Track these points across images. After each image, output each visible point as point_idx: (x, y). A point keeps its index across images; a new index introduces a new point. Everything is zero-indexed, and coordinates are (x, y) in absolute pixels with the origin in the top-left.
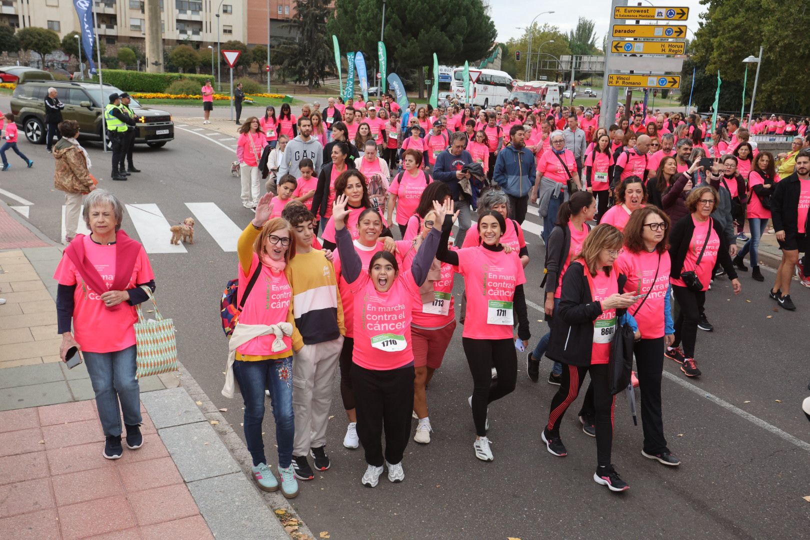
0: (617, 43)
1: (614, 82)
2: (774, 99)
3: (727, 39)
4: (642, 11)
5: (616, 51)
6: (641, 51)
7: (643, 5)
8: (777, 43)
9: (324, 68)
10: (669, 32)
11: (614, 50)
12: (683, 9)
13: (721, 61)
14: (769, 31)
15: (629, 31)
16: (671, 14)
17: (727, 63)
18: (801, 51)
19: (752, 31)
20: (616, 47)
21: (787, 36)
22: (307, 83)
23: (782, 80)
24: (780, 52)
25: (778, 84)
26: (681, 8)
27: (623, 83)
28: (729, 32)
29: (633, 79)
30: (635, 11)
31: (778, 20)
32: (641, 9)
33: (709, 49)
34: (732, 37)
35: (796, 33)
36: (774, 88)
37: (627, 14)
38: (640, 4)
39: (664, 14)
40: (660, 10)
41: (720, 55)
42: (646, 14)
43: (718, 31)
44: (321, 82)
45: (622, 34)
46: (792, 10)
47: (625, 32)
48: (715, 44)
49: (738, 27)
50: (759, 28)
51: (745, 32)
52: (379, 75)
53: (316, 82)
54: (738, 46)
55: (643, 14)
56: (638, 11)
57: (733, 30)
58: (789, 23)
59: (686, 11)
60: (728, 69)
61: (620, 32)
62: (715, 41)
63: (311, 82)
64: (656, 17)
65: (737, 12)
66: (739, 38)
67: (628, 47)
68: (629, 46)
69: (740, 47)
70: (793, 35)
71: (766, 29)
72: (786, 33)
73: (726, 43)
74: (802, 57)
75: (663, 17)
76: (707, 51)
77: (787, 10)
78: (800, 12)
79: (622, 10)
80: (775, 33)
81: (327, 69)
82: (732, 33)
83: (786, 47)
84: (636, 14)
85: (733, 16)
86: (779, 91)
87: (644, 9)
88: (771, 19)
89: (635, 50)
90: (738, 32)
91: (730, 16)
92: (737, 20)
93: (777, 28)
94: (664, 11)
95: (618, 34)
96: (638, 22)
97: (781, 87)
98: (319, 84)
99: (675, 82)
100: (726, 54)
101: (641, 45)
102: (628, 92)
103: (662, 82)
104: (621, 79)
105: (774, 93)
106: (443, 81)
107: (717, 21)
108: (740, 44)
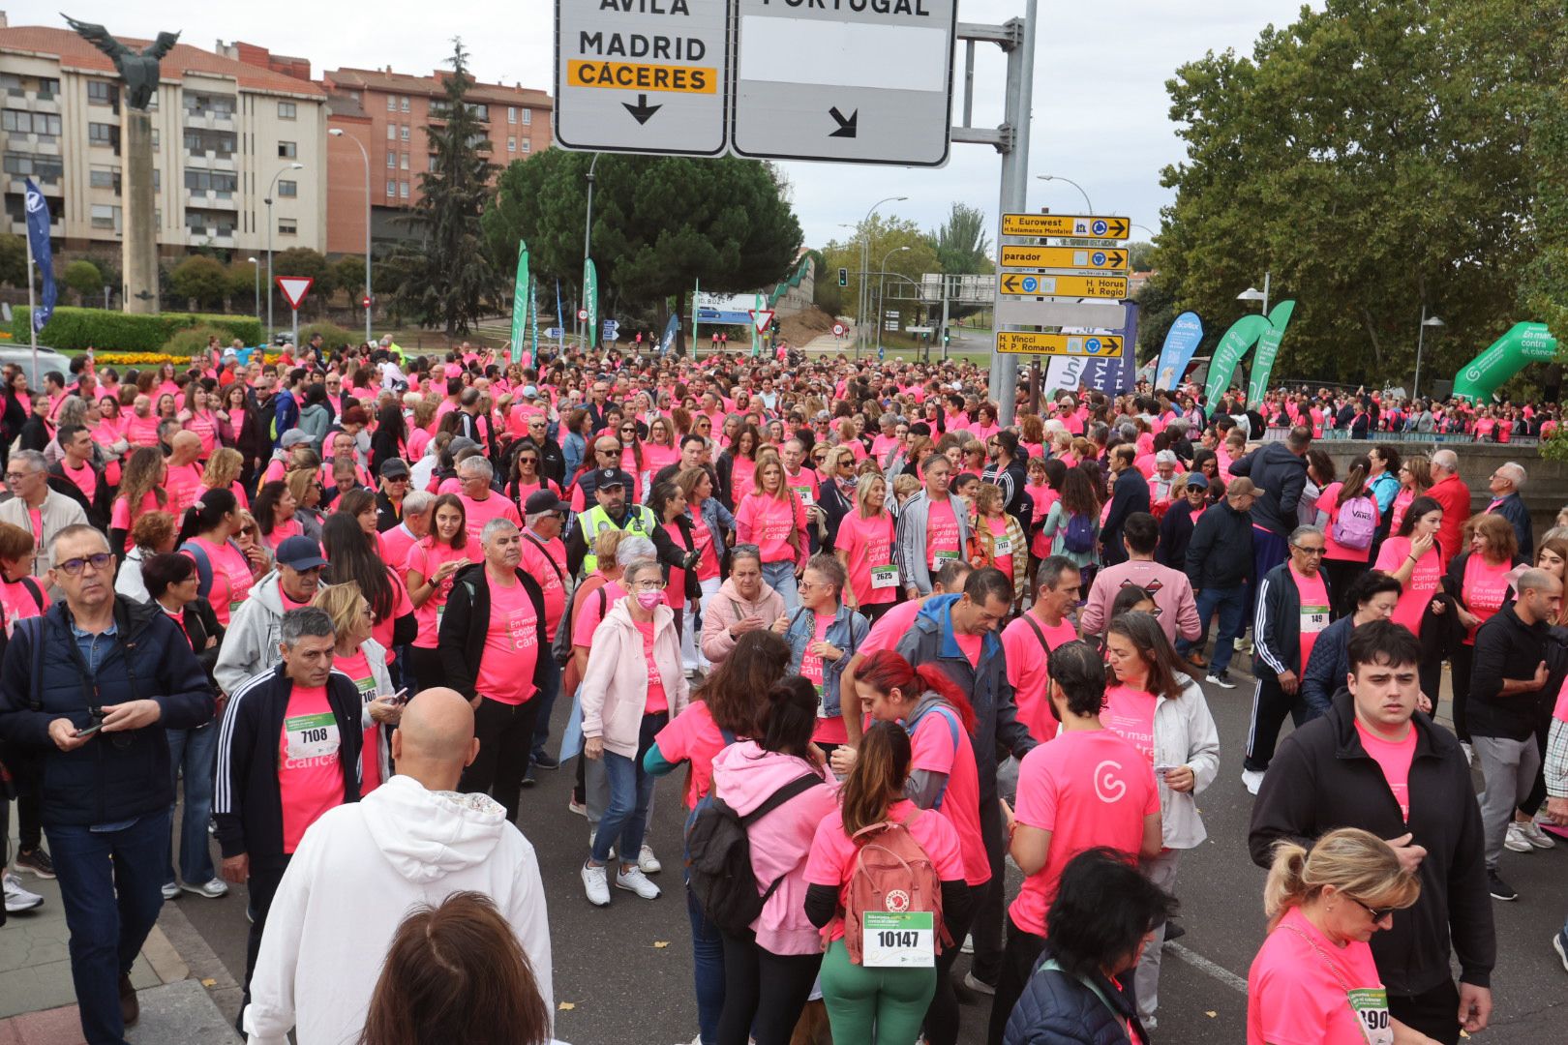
0: (1008, 277)
1: (1008, 345)
2: (1298, 358)
3: (1210, 254)
4: (1050, 223)
5: (1007, 290)
6: (1052, 291)
7: (1051, 212)
8: (1295, 263)
9: (477, 300)
10: (1099, 259)
11: (1005, 289)
12: (1122, 222)
13: (1202, 292)
14: (1278, 245)
15: (1029, 257)
16: (1100, 228)
17: (1212, 296)
18: (1337, 277)
19: (1252, 241)
20: (1008, 284)
21: (1310, 253)
22: (443, 327)
23: (1308, 325)
24: (1302, 278)
25: (1302, 332)
26: (1117, 219)
27: (1024, 347)
28: (1213, 241)
29: (1041, 340)
30: (1037, 223)
31: (1293, 225)
32: (1047, 219)
33: (1181, 267)
34: (1218, 251)
35: (1326, 247)
36: (1296, 341)
37: (1024, 227)
38: (1046, 210)
39: (1088, 229)
40: (1081, 221)
41: (1201, 280)
42: (1057, 227)
43: (1194, 239)
44: (471, 325)
45: (1019, 262)
46: (1313, 208)
47: (1022, 258)
48: (1191, 263)
49: (1225, 233)
50: (1262, 237)
51: (1240, 243)
52: (583, 315)
53: (461, 325)
54: (1228, 267)
55: (1052, 227)
56: (1043, 223)
57: (1220, 238)
58: (1310, 230)
59: (1124, 223)
60: (1215, 306)
61: (1013, 257)
62: (1190, 256)
63: (451, 326)
64: (1075, 234)
65: (1226, 206)
66: (1230, 254)
67: (1029, 285)
68: (1031, 285)
69: (1233, 268)
70: (1321, 249)
71: (1274, 240)
72: (1308, 248)
73: (1208, 261)
74: (1340, 286)
75: (1087, 234)
76: (1178, 270)
77: (1305, 209)
78: (1327, 210)
79: (1015, 221)
80: (1291, 247)
81: (482, 301)
82: (1217, 244)
83: (1311, 271)
84: (1040, 227)
85: (1219, 216)
86: (1305, 345)
87: (1053, 219)
88: (1281, 224)
89: (1042, 290)
90: (1227, 241)
91: (1213, 213)
92: (1225, 223)
93: (1293, 239)
94: (1087, 223)
95: (1010, 262)
96: (1043, 241)
97: (1307, 338)
98: (466, 330)
99: (1114, 346)
100: (1209, 279)
101: (1052, 280)
102: (1034, 363)
103: (1093, 346)
104: (1019, 340)
105: (1299, 350)
106: (706, 321)
107: (1192, 222)
108: (1232, 263)
